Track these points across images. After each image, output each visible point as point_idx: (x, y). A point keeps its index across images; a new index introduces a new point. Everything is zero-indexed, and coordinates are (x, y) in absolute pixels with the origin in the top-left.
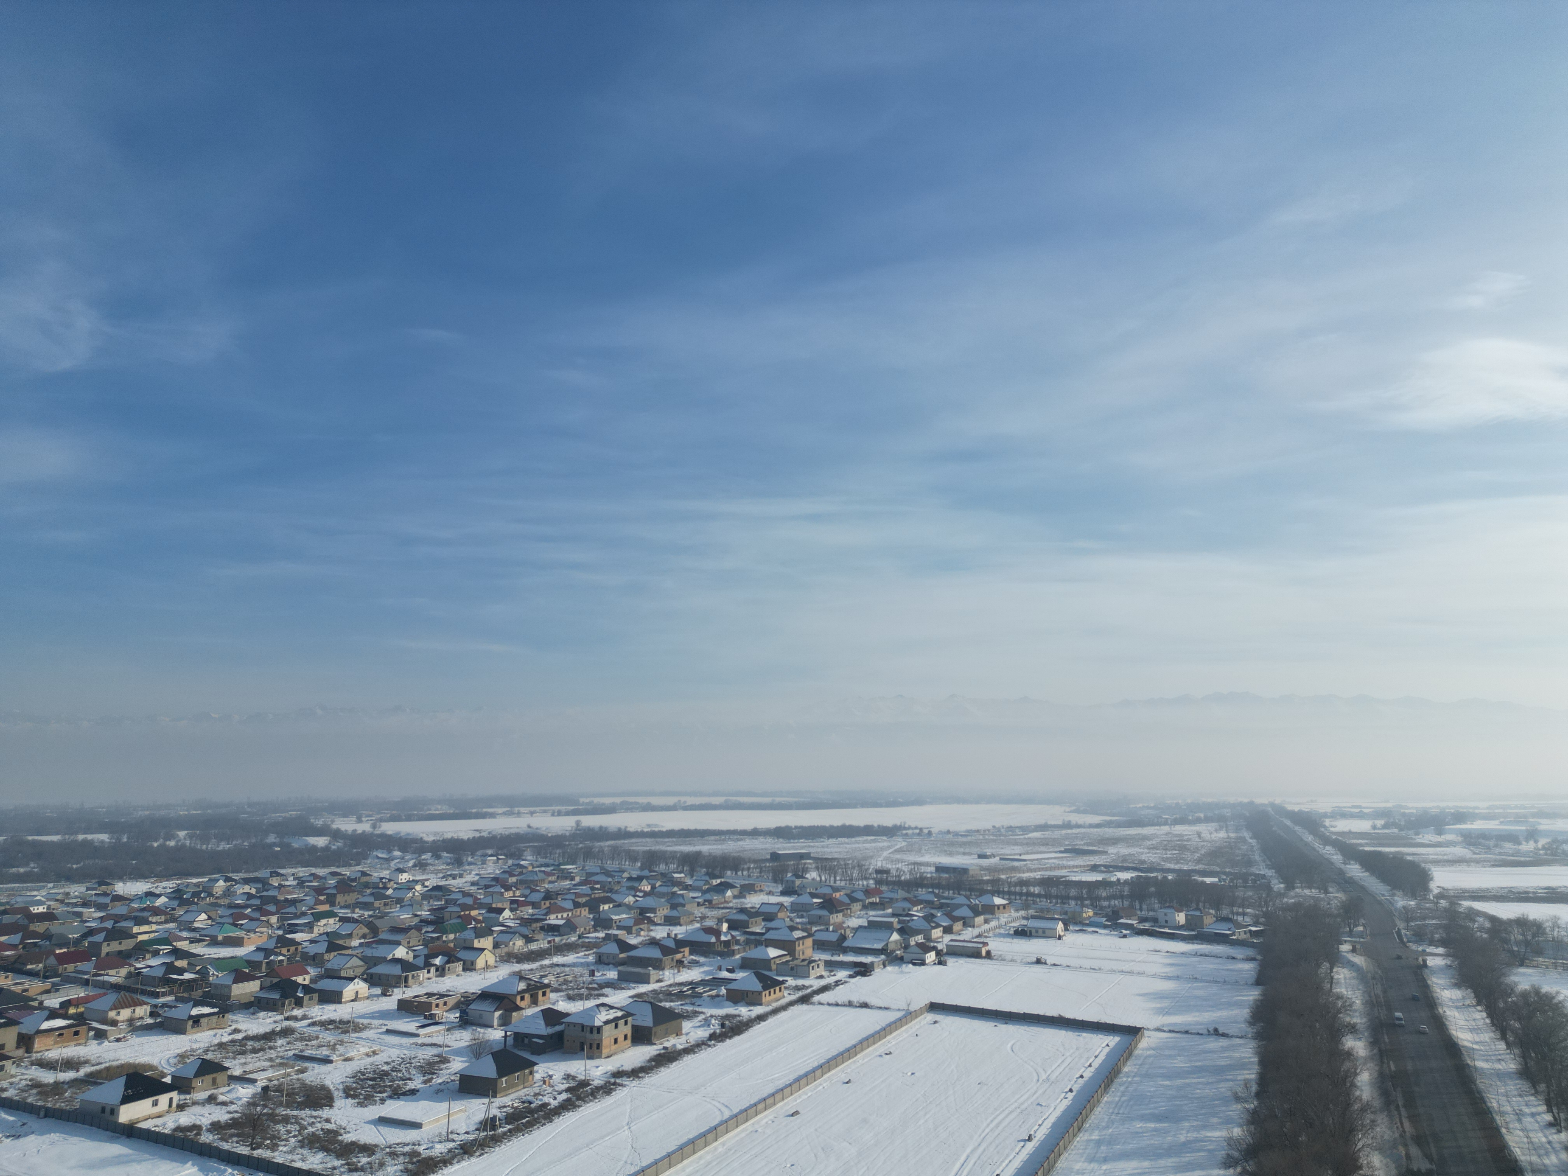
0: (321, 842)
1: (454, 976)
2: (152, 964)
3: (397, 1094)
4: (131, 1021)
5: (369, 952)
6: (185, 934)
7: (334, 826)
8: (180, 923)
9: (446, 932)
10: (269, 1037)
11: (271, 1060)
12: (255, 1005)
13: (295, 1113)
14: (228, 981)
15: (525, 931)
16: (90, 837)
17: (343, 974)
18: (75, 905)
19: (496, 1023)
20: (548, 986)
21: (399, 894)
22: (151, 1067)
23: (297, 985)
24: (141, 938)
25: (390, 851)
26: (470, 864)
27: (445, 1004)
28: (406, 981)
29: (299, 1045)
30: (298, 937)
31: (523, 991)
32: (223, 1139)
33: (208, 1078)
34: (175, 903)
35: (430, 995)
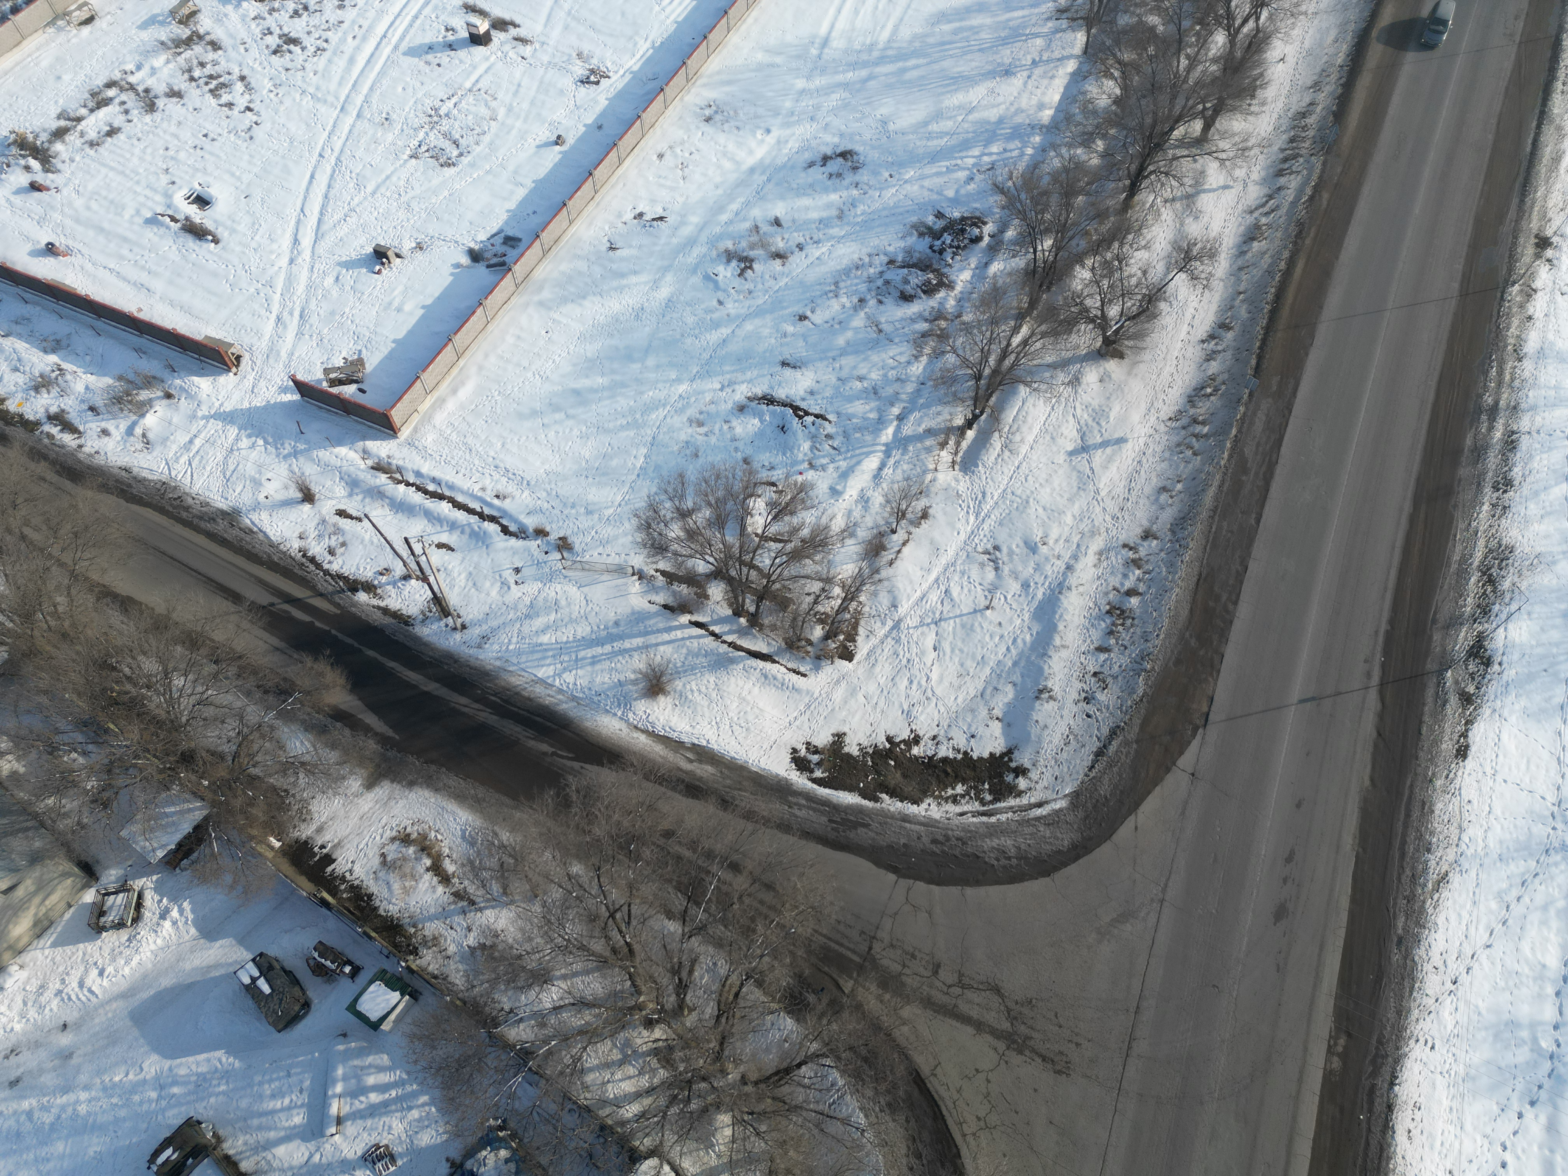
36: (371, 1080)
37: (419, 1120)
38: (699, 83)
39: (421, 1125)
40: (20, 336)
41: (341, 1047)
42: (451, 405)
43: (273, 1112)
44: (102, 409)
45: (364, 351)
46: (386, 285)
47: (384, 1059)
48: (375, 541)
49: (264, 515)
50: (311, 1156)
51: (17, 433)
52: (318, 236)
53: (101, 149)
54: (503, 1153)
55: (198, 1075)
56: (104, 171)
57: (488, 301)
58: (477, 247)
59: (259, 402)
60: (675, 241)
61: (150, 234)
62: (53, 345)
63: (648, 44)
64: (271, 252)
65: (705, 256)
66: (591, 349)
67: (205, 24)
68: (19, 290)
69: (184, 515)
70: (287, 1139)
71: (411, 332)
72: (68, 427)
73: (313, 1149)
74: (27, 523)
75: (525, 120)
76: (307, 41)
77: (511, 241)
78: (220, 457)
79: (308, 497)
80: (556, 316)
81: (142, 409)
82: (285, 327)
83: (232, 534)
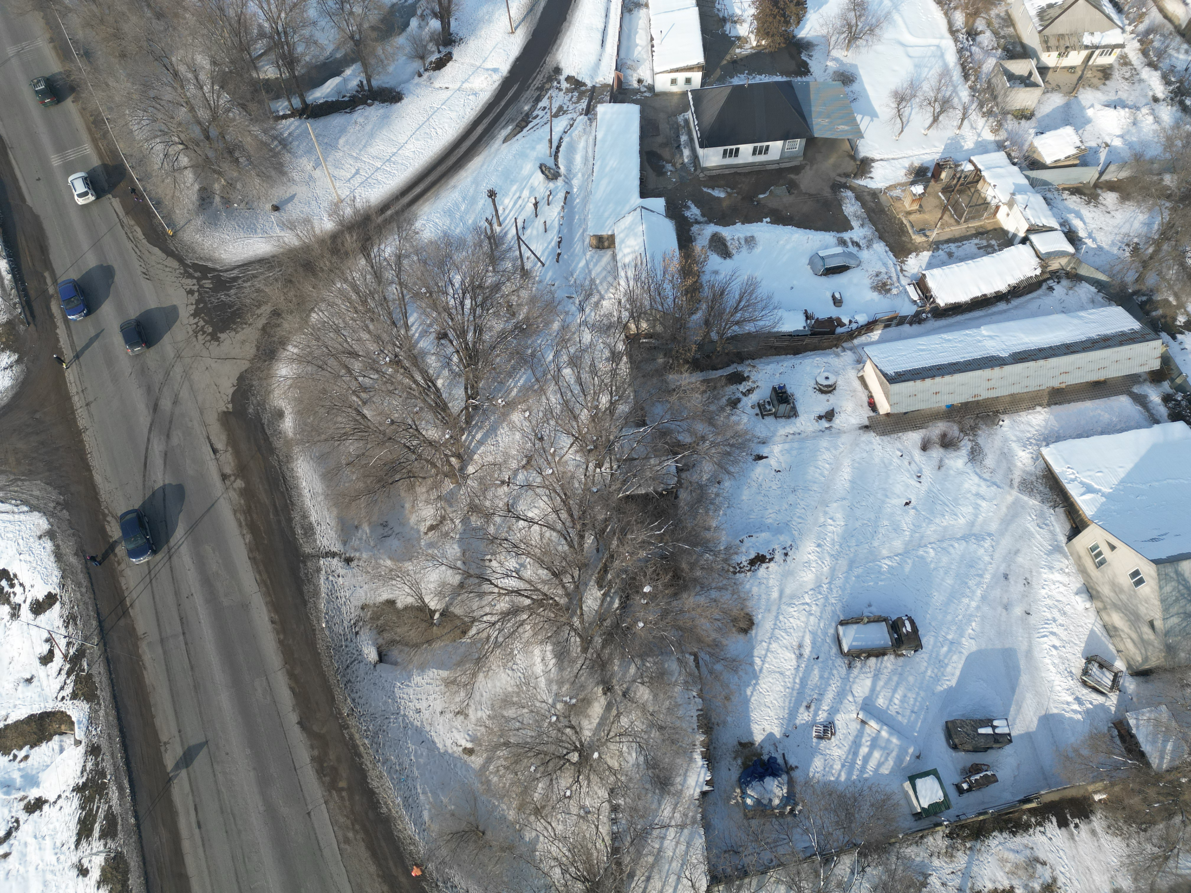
36: (877, 755)
37: (831, 767)
39: (828, 766)
41: (911, 750)
43: (895, 691)
47: (885, 770)
50: (854, 696)
54: (776, 802)
55: (947, 665)
70: (873, 689)
73: (857, 699)
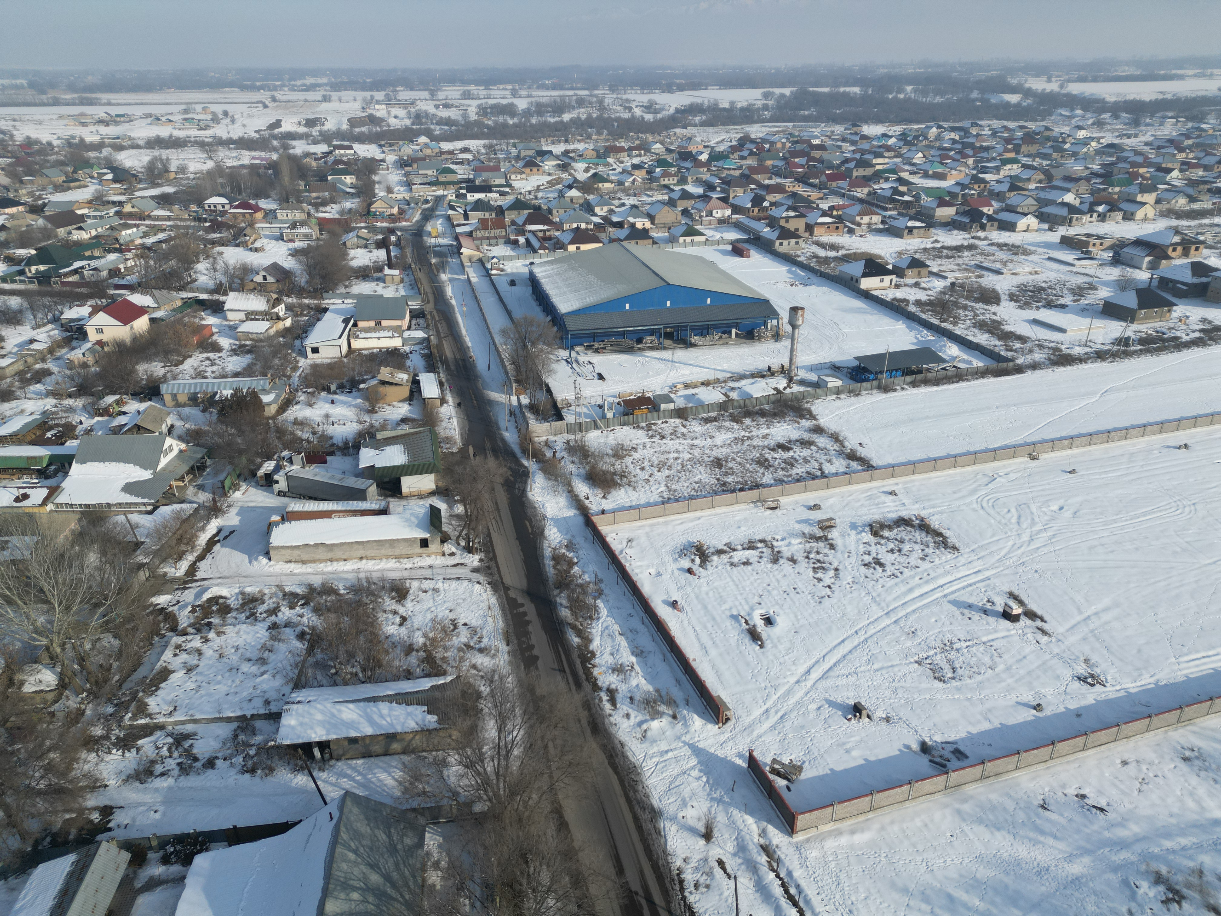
0: (1014, 99)
1: (1113, 223)
2: (884, 187)
3: (1050, 305)
4: (869, 225)
5: (1042, 195)
6: (907, 167)
7: (1027, 85)
8: (904, 159)
9: (1112, 185)
10: (959, 249)
11: (958, 265)
12: (951, 225)
13: (972, 304)
14: (934, 205)
15: (1190, 191)
16: (848, 89)
17: (1019, 210)
18: (837, 140)
19: (1144, 266)
20: (1203, 242)
21: (1075, 149)
22: (880, 257)
23: (982, 214)
24: (878, 167)
25: (1072, 110)
26: (1147, 125)
27: (1101, 244)
28: (1070, 221)
29: (980, 258)
30: (988, 177)
31: (1177, 244)
32: (922, 311)
33: (916, 271)
34: (902, 143)
35: (1089, 235)
38: (1189, 728)
40: (627, 639)
42: (844, 840)
44: (636, 702)
45: (807, 763)
46: (849, 730)
48: (730, 901)
49: (674, 828)
51: (587, 687)
52: (824, 676)
53: (734, 569)
56: (728, 579)
57: (917, 785)
58: (930, 743)
59: (720, 753)
60: (1107, 834)
61: (729, 624)
62: (638, 652)
63: (1152, 680)
64: (789, 670)
65: (1132, 864)
66: (984, 873)
67: (834, 534)
68: (644, 615)
69: (631, 794)
71: (846, 771)
72: (613, 701)
74: (553, 740)
75: (1017, 681)
76: (890, 569)
77: (959, 754)
78: (675, 772)
79: (708, 836)
80: (967, 829)
81: (655, 715)
82: (767, 718)
83: (647, 826)
